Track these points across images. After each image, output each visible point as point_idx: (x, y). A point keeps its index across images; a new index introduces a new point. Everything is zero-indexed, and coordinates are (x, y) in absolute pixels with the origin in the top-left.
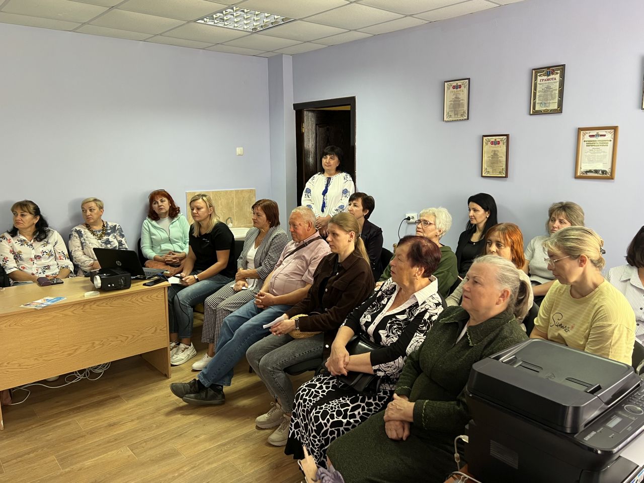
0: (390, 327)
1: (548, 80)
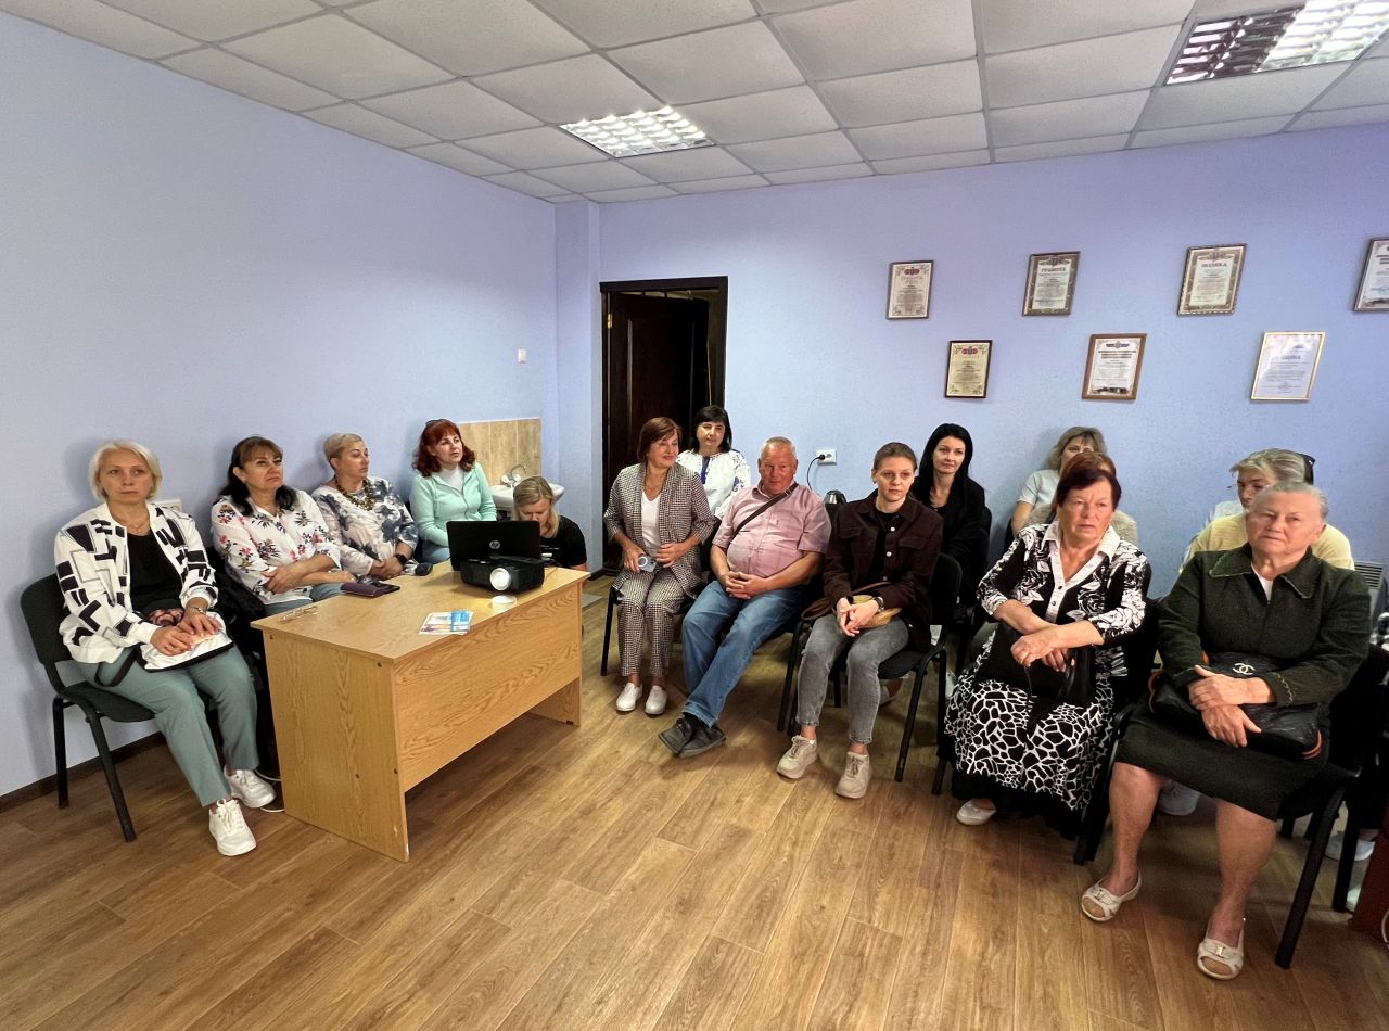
0: (1085, 604)
1: (1054, 270)
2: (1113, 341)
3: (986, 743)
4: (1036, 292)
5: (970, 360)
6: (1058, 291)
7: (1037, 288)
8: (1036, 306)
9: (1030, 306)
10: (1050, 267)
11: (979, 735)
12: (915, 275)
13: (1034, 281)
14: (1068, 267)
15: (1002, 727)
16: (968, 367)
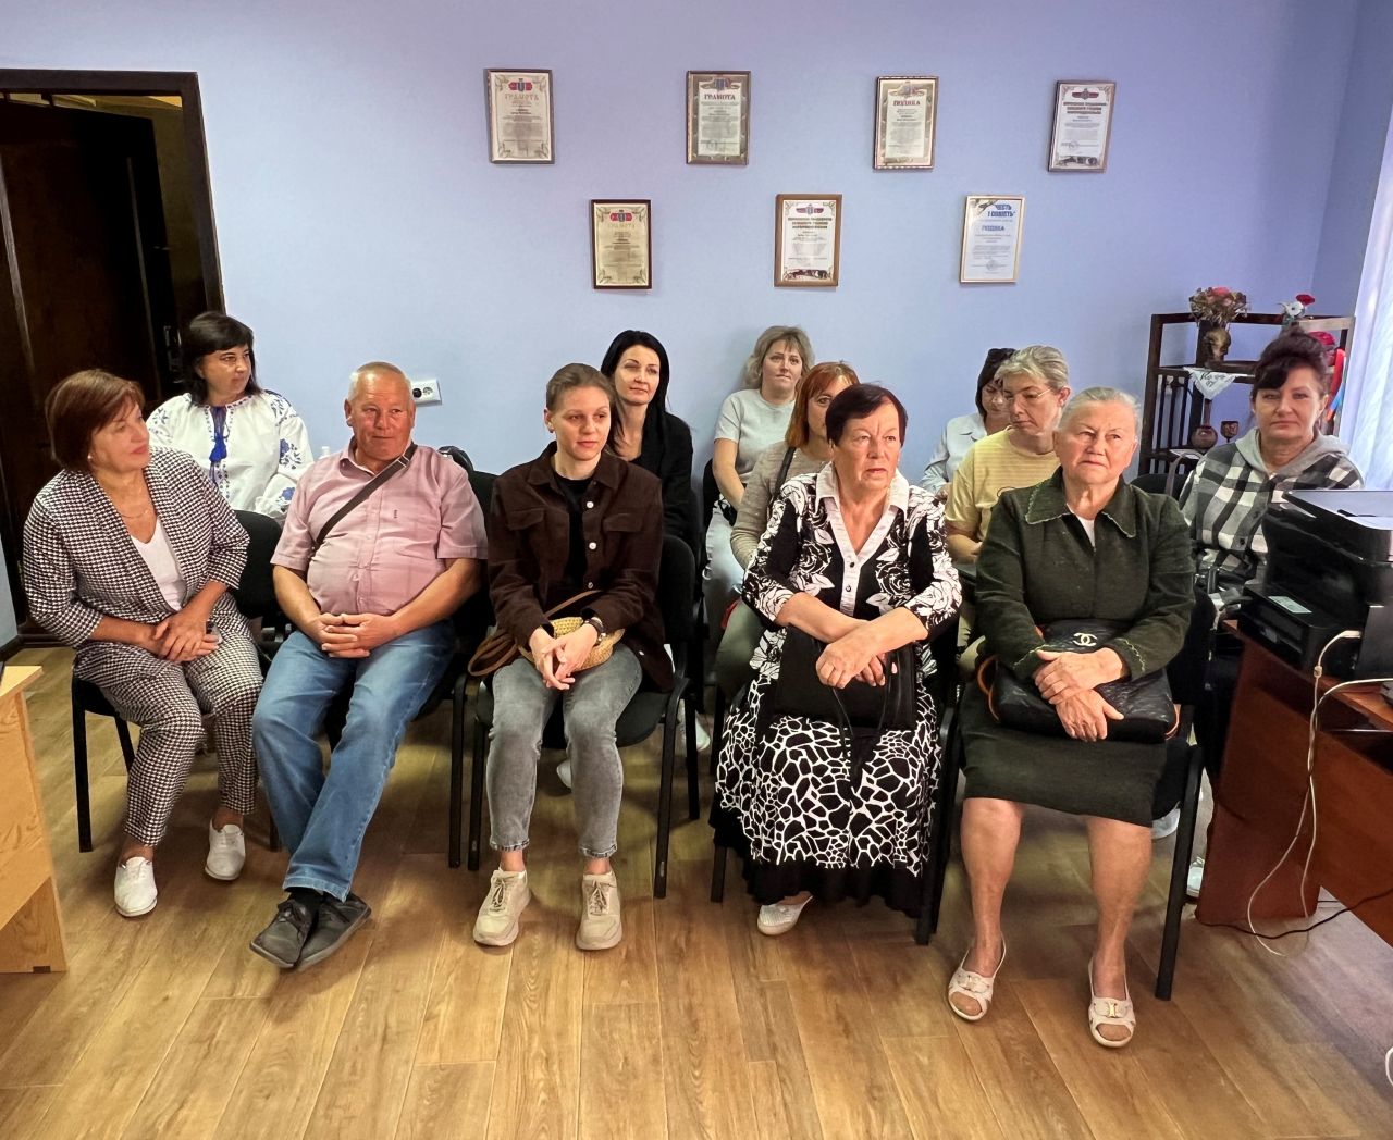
0: (886, 582)
1: (719, 97)
2: (804, 204)
3: (797, 813)
4: (700, 129)
5: (624, 230)
6: (728, 128)
7: (701, 123)
8: (702, 150)
9: (695, 149)
10: (714, 92)
11: (786, 805)
12: (525, 92)
13: (696, 112)
14: (737, 93)
15: (816, 785)
16: (622, 242)
